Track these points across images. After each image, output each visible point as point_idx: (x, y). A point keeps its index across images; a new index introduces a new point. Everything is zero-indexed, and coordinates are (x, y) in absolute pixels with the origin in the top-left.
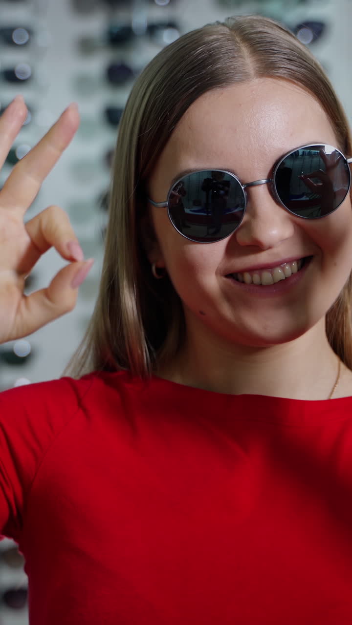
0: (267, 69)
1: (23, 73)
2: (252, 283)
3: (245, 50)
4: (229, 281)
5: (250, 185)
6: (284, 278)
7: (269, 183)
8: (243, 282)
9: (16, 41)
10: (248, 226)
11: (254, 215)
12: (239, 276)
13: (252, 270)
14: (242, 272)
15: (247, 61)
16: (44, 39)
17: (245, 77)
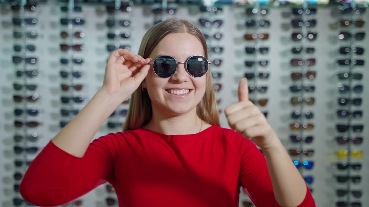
0: (190, 31)
1: (127, 35)
2: (173, 93)
3: (184, 26)
4: (166, 92)
5: (179, 63)
6: (183, 94)
7: (185, 64)
8: (170, 93)
9: (125, 25)
10: (176, 75)
11: (179, 72)
12: (169, 91)
13: (174, 89)
14: (170, 89)
15: (185, 28)
16: (133, 24)
17: (183, 32)
